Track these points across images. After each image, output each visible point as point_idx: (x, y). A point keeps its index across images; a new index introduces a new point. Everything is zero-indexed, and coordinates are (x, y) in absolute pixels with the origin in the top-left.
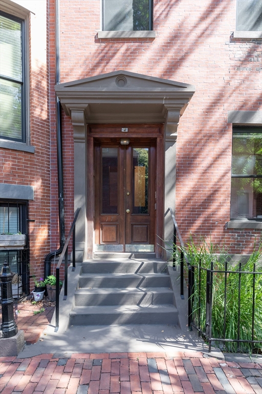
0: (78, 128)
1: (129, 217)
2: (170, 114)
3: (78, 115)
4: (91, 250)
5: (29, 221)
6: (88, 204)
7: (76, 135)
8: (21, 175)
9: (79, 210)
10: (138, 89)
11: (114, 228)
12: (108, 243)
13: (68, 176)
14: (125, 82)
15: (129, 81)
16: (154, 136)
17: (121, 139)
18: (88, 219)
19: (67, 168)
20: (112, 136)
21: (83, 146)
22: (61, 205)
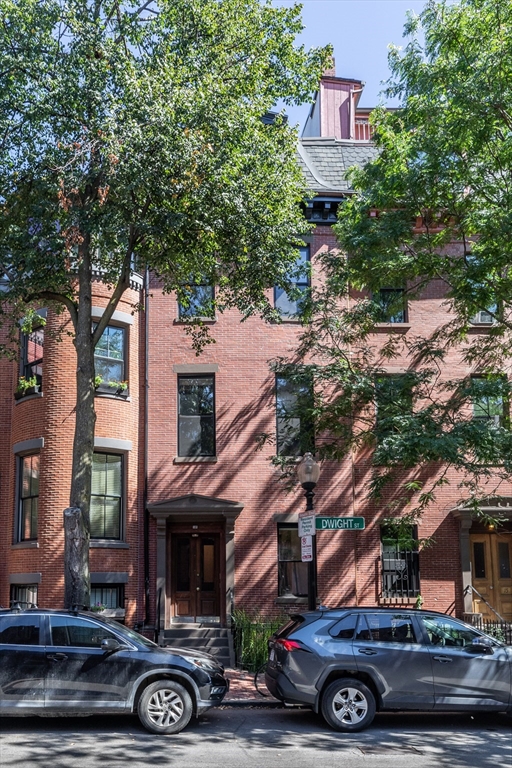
0: (161, 530)
1: (199, 594)
2: (228, 520)
3: (162, 522)
4: (169, 621)
5: (125, 599)
6: (167, 583)
7: (158, 533)
8: (121, 566)
9: (161, 590)
10: (205, 506)
11: (186, 603)
12: (182, 615)
13: (152, 563)
14: (196, 500)
15: (198, 500)
16: (218, 531)
17: (191, 534)
18: (168, 597)
19: (151, 556)
20: (186, 532)
21: (164, 540)
22: (146, 586)
